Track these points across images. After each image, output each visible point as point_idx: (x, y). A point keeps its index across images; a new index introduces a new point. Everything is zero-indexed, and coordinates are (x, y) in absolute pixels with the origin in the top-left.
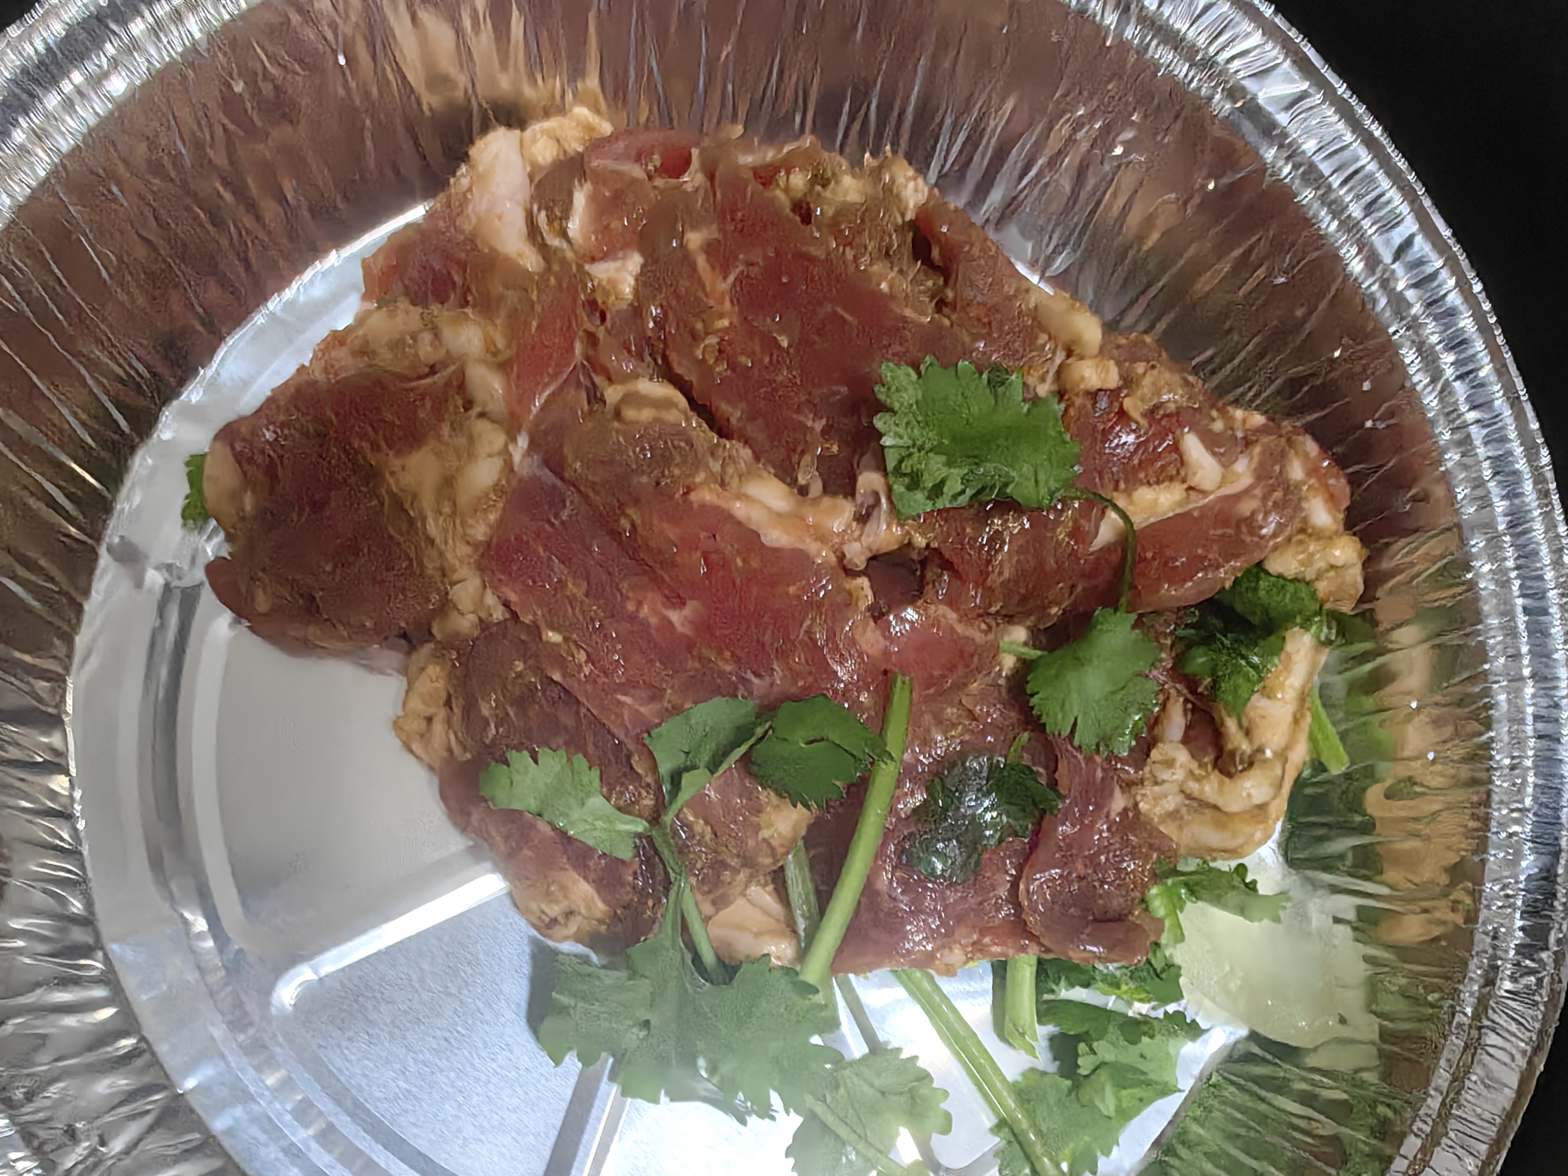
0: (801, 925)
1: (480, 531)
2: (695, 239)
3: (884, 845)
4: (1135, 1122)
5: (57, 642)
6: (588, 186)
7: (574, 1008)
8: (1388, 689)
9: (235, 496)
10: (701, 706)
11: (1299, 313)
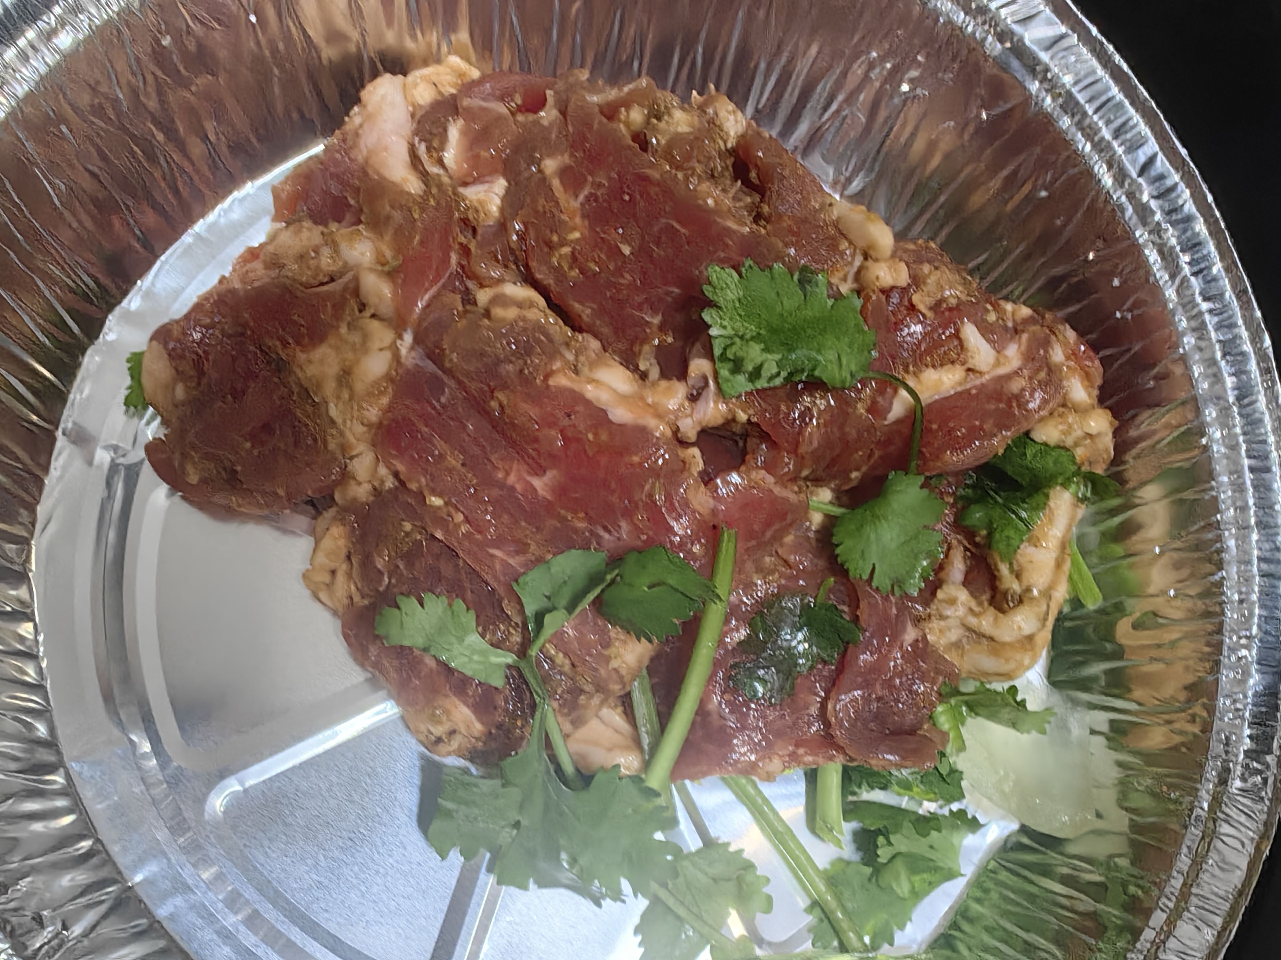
0: (646, 741)
1: (373, 414)
2: (550, 165)
3: (714, 674)
4: (927, 901)
5: (22, 511)
6: (461, 122)
7: (457, 812)
8: (1135, 538)
9: (170, 388)
10: (559, 558)
11: (1058, 222)
